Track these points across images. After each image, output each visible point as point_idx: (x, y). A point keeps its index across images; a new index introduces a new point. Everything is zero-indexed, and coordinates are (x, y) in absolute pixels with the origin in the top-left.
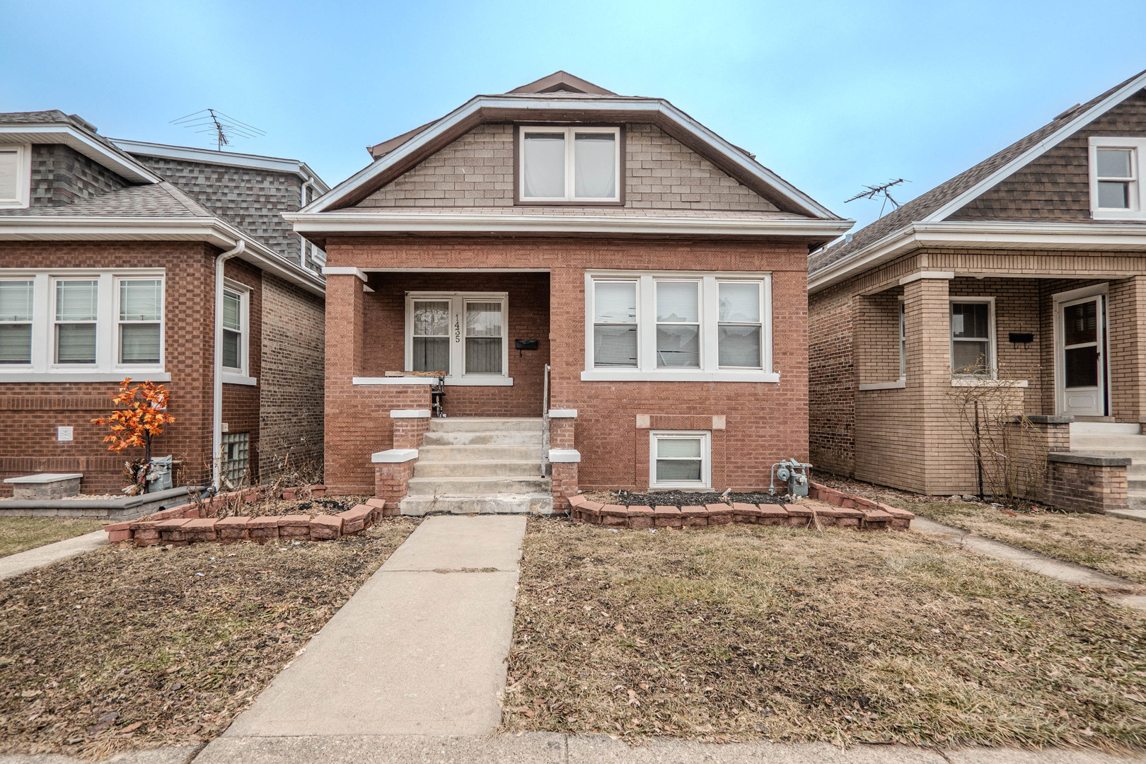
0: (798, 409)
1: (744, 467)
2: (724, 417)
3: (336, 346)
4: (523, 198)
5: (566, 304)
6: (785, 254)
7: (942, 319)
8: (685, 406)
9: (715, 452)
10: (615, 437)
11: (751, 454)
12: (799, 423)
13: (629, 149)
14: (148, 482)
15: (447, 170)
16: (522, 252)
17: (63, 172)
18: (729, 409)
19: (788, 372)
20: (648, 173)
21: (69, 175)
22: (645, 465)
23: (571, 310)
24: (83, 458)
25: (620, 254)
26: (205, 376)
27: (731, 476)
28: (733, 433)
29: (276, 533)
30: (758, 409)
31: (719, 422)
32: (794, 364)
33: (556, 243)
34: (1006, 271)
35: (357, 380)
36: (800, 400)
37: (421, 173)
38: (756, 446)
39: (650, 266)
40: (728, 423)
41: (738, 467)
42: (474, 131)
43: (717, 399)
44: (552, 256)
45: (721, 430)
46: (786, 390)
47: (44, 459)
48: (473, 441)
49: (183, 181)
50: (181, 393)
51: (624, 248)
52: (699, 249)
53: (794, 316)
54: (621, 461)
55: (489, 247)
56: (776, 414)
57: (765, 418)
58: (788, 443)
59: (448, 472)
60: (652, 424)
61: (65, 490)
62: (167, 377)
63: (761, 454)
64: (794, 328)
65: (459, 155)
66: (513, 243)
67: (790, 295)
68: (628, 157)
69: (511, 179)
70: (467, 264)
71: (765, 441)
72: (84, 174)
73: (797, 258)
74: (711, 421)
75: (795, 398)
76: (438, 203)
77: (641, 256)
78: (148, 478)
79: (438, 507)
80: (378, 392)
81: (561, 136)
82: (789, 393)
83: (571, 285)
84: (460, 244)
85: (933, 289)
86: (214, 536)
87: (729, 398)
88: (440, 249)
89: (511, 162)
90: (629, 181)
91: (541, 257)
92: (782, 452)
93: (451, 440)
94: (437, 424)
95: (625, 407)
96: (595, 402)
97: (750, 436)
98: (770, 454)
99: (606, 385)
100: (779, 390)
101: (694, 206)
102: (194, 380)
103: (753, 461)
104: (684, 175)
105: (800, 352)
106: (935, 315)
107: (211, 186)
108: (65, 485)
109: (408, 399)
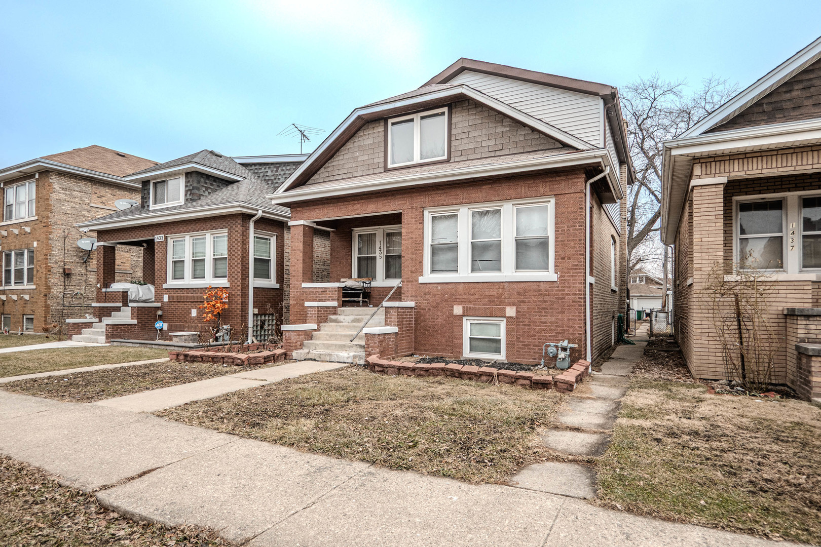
0: (573, 302)
1: (530, 345)
2: (515, 308)
3: (295, 266)
4: (390, 166)
5: (411, 232)
6: (564, 180)
7: (716, 221)
8: (487, 300)
9: (508, 333)
10: (440, 321)
11: (535, 336)
12: (575, 313)
13: (453, 121)
14: (217, 337)
15: (349, 156)
16: (386, 201)
17: (195, 185)
18: (518, 301)
19: (566, 273)
20: (466, 135)
21: (198, 185)
22: (459, 341)
23: (414, 236)
24: (199, 325)
25: (445, 195)
26: (243, 284)
27: (519, 352)
28: (522, 320)
29: (222, 360)
30: (541, 301)
31: (511, 311)
32: (570, 266)
33: (405, 193)
34: (793, 168)
35: (304, 285)
36: (576, 294)
37: (337, 159)
38: (539, 329)
39: (464, 201)
40: (517, 312)
41: (525, 345)
42: (363, 128)
43: (510, 294)
44: (403, 202)
45: (511, 317)
46: (564, 287)
47: (187, 325)
48: (353, 321)
49: (262, 175)
50: (233, 293)
51: (447, 191)
52: (497, 185)
53: (571, 229)
54: (444, 337)
55: (368, 200)
56: (555, 306)
57: (546, 309)
58: (565, 328)
59: (328, 338)
60: (464, 312)
61: (191, 340)
62: (228, 285)
63: (543, 336)
64: (571, 238)
65: (356, 144)
66: (381, 196)
67: (568, 213)
68: (453, 126)
69: (382, 155)
70: (356, 212)
71: (546, 326)
72: (206, 183)
73: (575, 182)
74: (505, 311)
75: (571, 293)
76: (345, 176)
77: (458, 195)
78: (217, 335)
79: (310, 356)
80: (313, 292)
81: (412, 120)
82: (566, 289)
83: (414, 220)
84: (353, 200)
85: (706, 194)
86: (200, 359)
87: (519, 294)
88: (343, 205)
89: (382, 144)
90: (453, 144)
91: (397, 203)
92: (560, 335)
93: (342, 320)
94: (341, 311)
95: (446, 301)
96: (428, 297)
97: (535, 322)
98: (550, 336)
99: (435, 285)
100: (558, 287)
101: (498, 153)
102: (238, 286)
103: (537, 341)
104: (491, 132)
105: (576, 256)
106: (707, 218)
107: (273, 175)
108: (191, 337)
109: (327, 296)
